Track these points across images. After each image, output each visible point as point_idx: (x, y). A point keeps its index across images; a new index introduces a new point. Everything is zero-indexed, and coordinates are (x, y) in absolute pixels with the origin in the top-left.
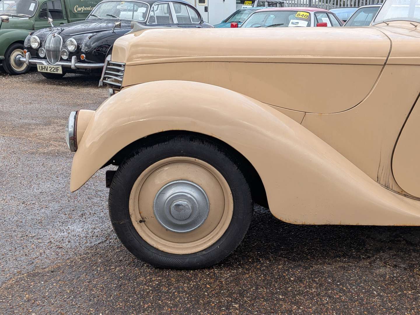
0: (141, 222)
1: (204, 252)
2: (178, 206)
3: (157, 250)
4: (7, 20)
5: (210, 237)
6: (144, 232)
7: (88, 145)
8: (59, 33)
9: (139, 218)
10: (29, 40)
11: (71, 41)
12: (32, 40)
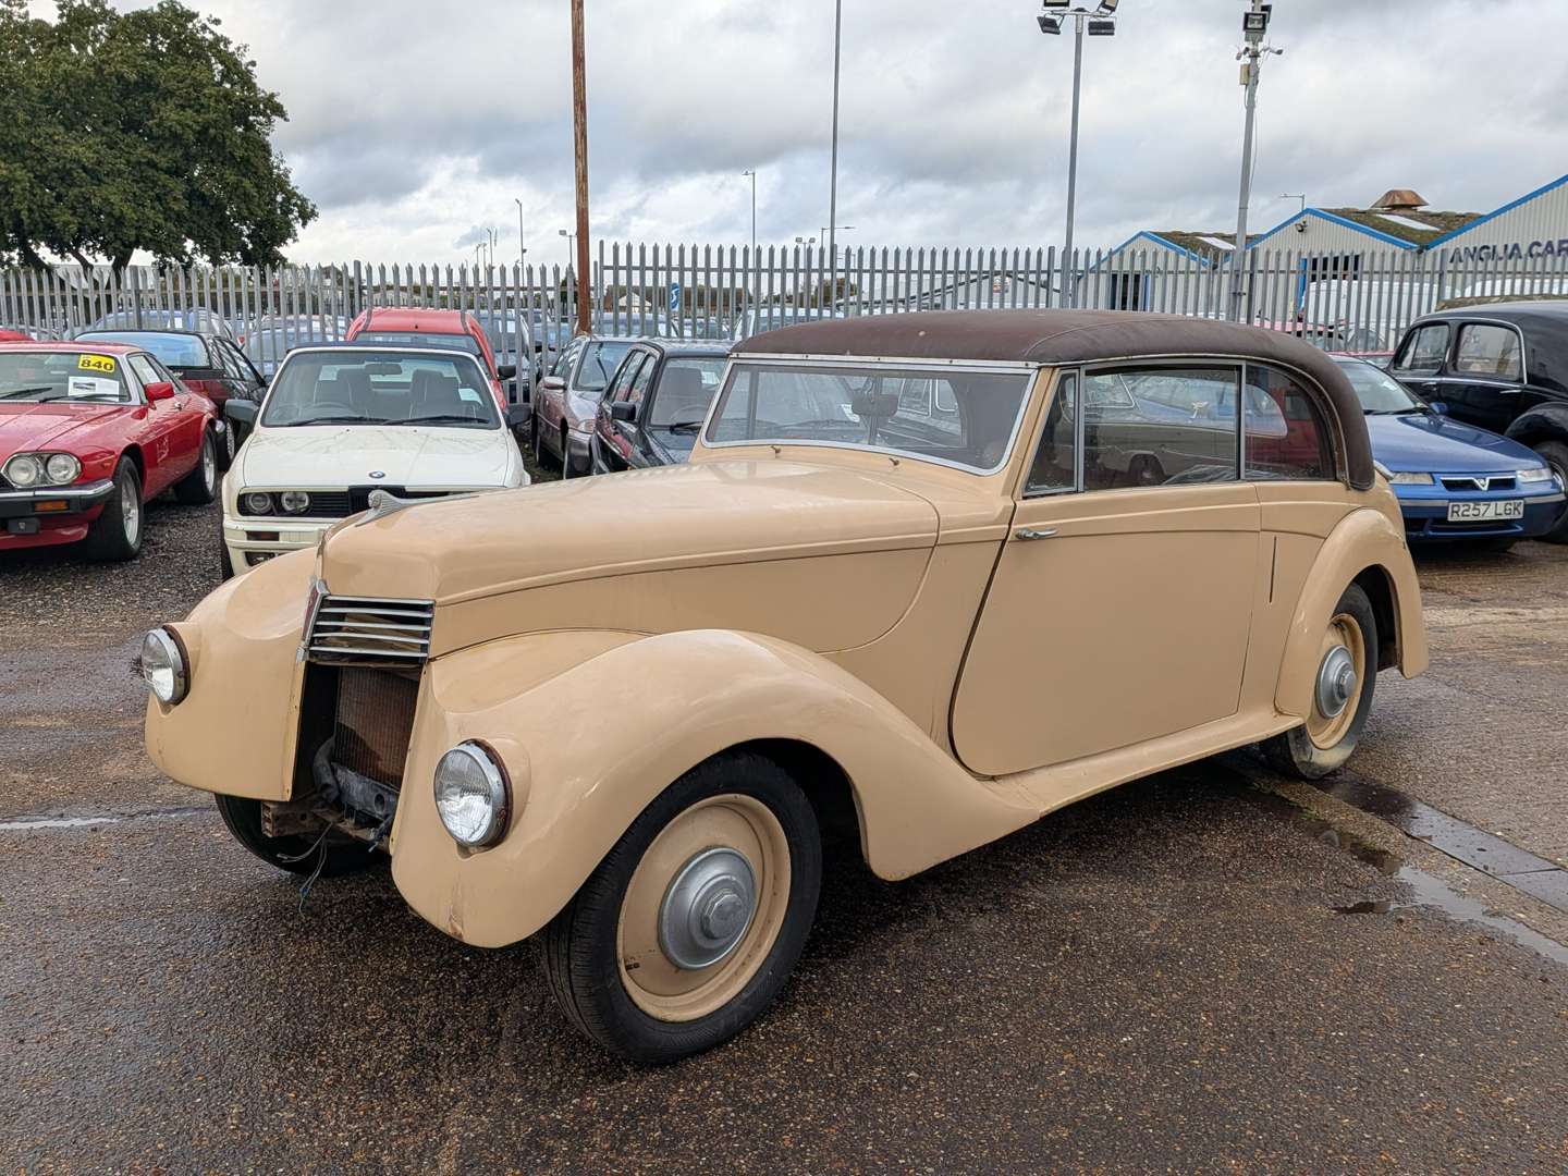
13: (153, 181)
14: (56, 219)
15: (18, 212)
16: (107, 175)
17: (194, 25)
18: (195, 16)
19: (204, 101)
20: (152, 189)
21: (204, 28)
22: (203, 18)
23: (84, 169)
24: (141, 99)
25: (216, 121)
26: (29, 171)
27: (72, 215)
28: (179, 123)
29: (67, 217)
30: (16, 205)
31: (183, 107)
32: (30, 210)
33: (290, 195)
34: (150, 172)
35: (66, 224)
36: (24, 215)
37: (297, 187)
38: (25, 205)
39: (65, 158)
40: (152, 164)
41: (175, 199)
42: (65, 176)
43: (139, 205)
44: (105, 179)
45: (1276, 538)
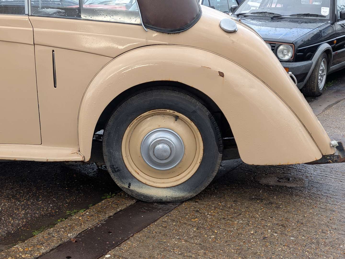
45: (53, 51)
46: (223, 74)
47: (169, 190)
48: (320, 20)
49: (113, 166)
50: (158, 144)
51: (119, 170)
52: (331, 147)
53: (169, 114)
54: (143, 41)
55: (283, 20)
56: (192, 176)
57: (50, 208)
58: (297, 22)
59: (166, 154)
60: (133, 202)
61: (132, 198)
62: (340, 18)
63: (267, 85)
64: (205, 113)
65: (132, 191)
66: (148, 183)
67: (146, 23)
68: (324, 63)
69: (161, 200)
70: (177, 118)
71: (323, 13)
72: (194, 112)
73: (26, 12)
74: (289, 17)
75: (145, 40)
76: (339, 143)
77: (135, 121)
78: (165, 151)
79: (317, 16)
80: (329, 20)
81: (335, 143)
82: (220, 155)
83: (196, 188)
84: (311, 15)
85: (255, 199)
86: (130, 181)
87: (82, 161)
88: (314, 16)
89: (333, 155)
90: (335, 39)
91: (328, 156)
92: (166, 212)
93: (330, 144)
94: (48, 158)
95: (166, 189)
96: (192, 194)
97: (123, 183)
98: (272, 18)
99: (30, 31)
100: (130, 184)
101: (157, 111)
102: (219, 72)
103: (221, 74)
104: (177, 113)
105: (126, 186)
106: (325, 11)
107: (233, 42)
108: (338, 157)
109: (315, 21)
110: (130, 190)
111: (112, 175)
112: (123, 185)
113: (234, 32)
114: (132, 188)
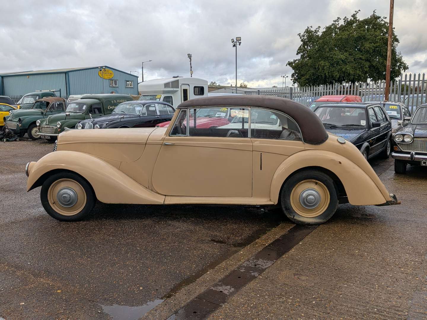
0: (54, 203)
1: (77, 215)
2: (64, 197)
3: (59, 214)
4: (69, 115)
5: (78, 210)
6: (55, 207)
7: (33, 172)
8: (92, 122)
9: (53, 202)
10: (77, 126)
11: (96, 126)
12: (78, 126)
13: (360, 63)
14: (334, 74)
15: (325, 73)
16: (348, 62)
17: (379, 20)
18: (379, 17)
19: (377, 40)
20: (360, 65)
21: (382, 20)
22: (382, 18)
23: (342, 61)
24: (361, 42)
25: (379, 46)
26: (329, 63)
27: (338, 73)
28: (369, 47)
29: (337, 74)
30: (325, 72)
31: (371, 43)
32: (328, 73)
33: (402, 63)
34: (360, 61)
35: (337, 75)
36: (327, 74)
37: (404, 61)
38: (327, 72)
39: (338, 59)
40: (361, 59)
41: (366, 67)
42: (338, 63)
43: (356, 70)
44: (348, 64)
45: (261, 153)
46: (341, 162)
47: (313, 219)
48: (361, 128)
49: (286, 207)
50: (309, 196)
51: (289, 209)
52: (390, 197)
53: (313, 182)
54: (303, 148)
55: (337, 128)
56: (324, 212)
57: (256, 228)
58: (347, 130)
59: (313, 201)
60: (295, 225)
61: (294, 223)
62: (373, 126)
63: (360, 167)
64: (331, 181)
65: (295, 219)
66: (303, 215)
67: (305, 140)
68: (366, 154)
69: (309, 223)
70: (316, 183)
71: (362, 124)
72: (326, 180)
73: (249, 137)
74: (341, 126)
75: (304, 148)
76: (394, 195)
77: (297, 185)
78: (313, 199)
79: (359, 126)
80: (366, 128)
81: (392, 195)
82: (338, 201)
83: (327, 217)
84: (355, 125)
85: (354, 223)
86: (294, 214)
87: (273, 204)
88: (357, 126)
89: (391, 201)
90: (371, 139)
91: (389, 201)
92: (315, 228)
93: (390, 195)
94: (257, 203)
95: (311, 218)
96: (325, 221)
97: (291, 215)
98: (330, 127)
99: (251, 145)
100: (294, 216)
101: (308, 180)
102: (339, 162)
103: (340, 163)
104: (317, 181)
105: (292, 217)
106: (363, 123)
107: (344, 148)
108: (394, 202)
109: (357, 129)
110: (294, 219)
111: (285, 212)
112: (291, 217)
113: (345, 143)
114: (295, 218)
